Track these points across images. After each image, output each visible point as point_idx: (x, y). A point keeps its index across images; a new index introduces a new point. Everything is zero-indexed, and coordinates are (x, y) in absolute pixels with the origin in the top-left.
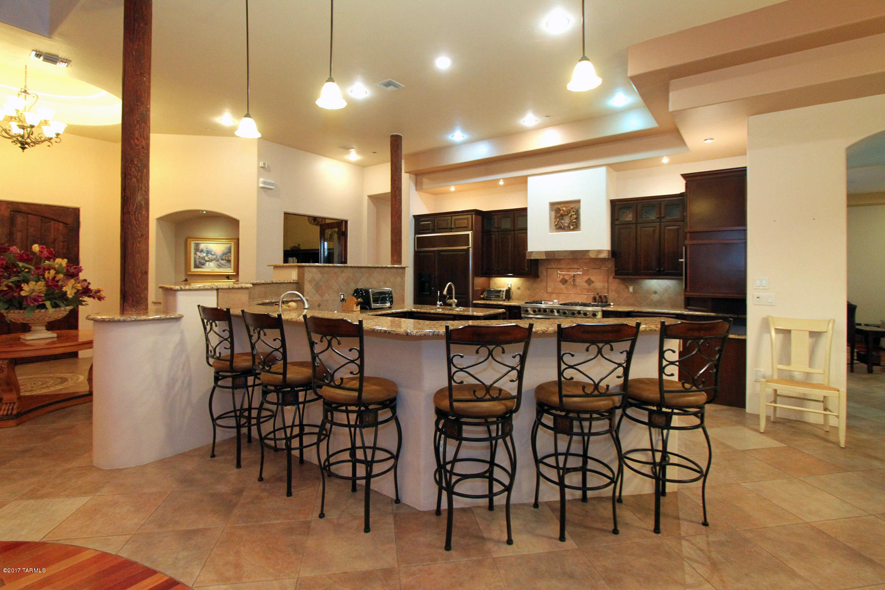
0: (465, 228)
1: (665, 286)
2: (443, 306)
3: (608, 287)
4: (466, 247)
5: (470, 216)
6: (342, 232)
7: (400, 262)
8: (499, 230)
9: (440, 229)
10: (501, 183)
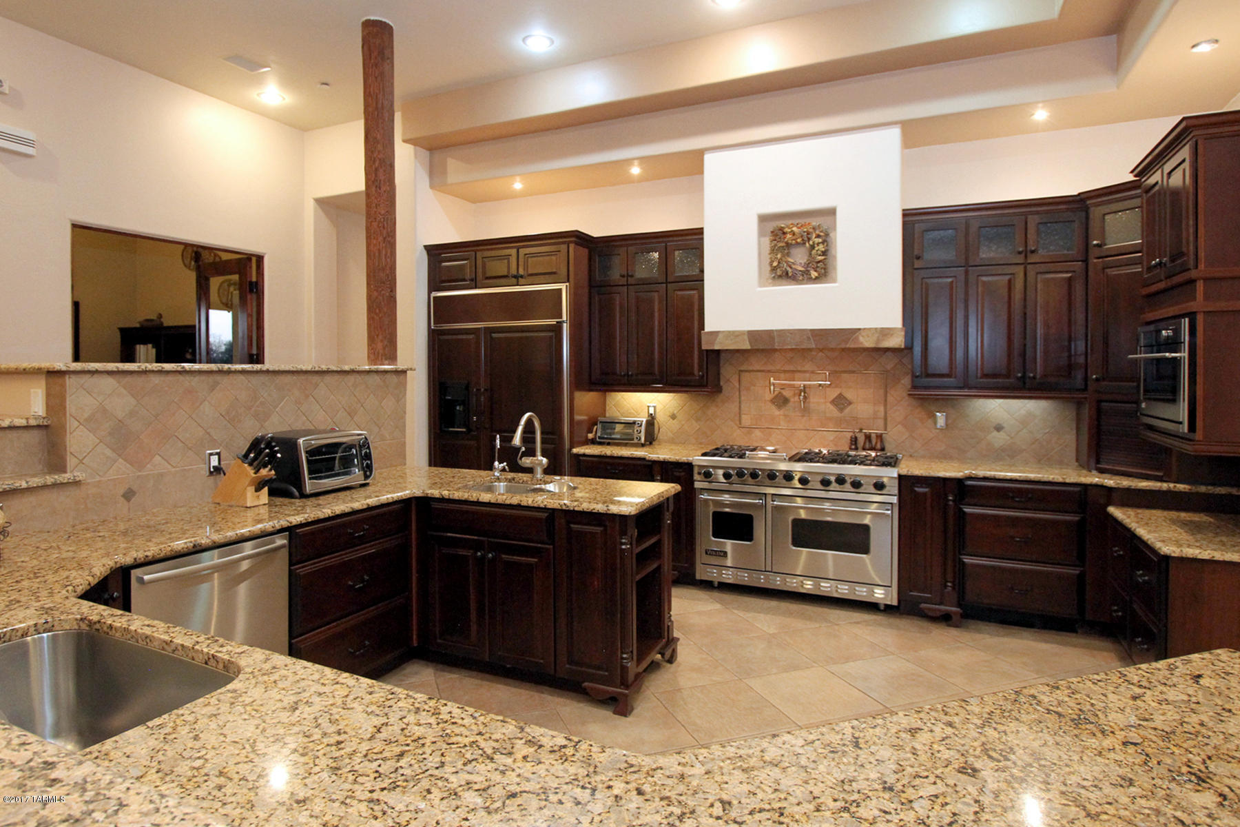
0: (551, 276)
1: (1023, 412)
2: (511, 471)
3: (886, 413)
4: (553, 322)
5: (564, 247)
6: (251, 283)
7: (392, 358)
8: (631, 281)
9: (487, 278)
10: (636, 170)
